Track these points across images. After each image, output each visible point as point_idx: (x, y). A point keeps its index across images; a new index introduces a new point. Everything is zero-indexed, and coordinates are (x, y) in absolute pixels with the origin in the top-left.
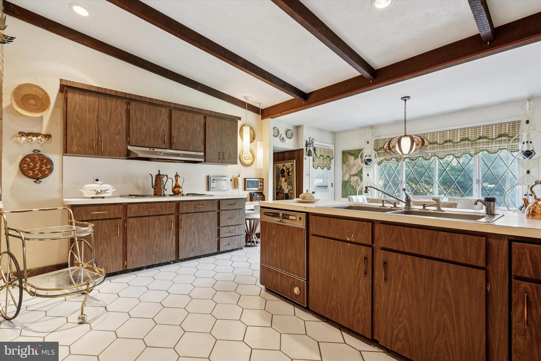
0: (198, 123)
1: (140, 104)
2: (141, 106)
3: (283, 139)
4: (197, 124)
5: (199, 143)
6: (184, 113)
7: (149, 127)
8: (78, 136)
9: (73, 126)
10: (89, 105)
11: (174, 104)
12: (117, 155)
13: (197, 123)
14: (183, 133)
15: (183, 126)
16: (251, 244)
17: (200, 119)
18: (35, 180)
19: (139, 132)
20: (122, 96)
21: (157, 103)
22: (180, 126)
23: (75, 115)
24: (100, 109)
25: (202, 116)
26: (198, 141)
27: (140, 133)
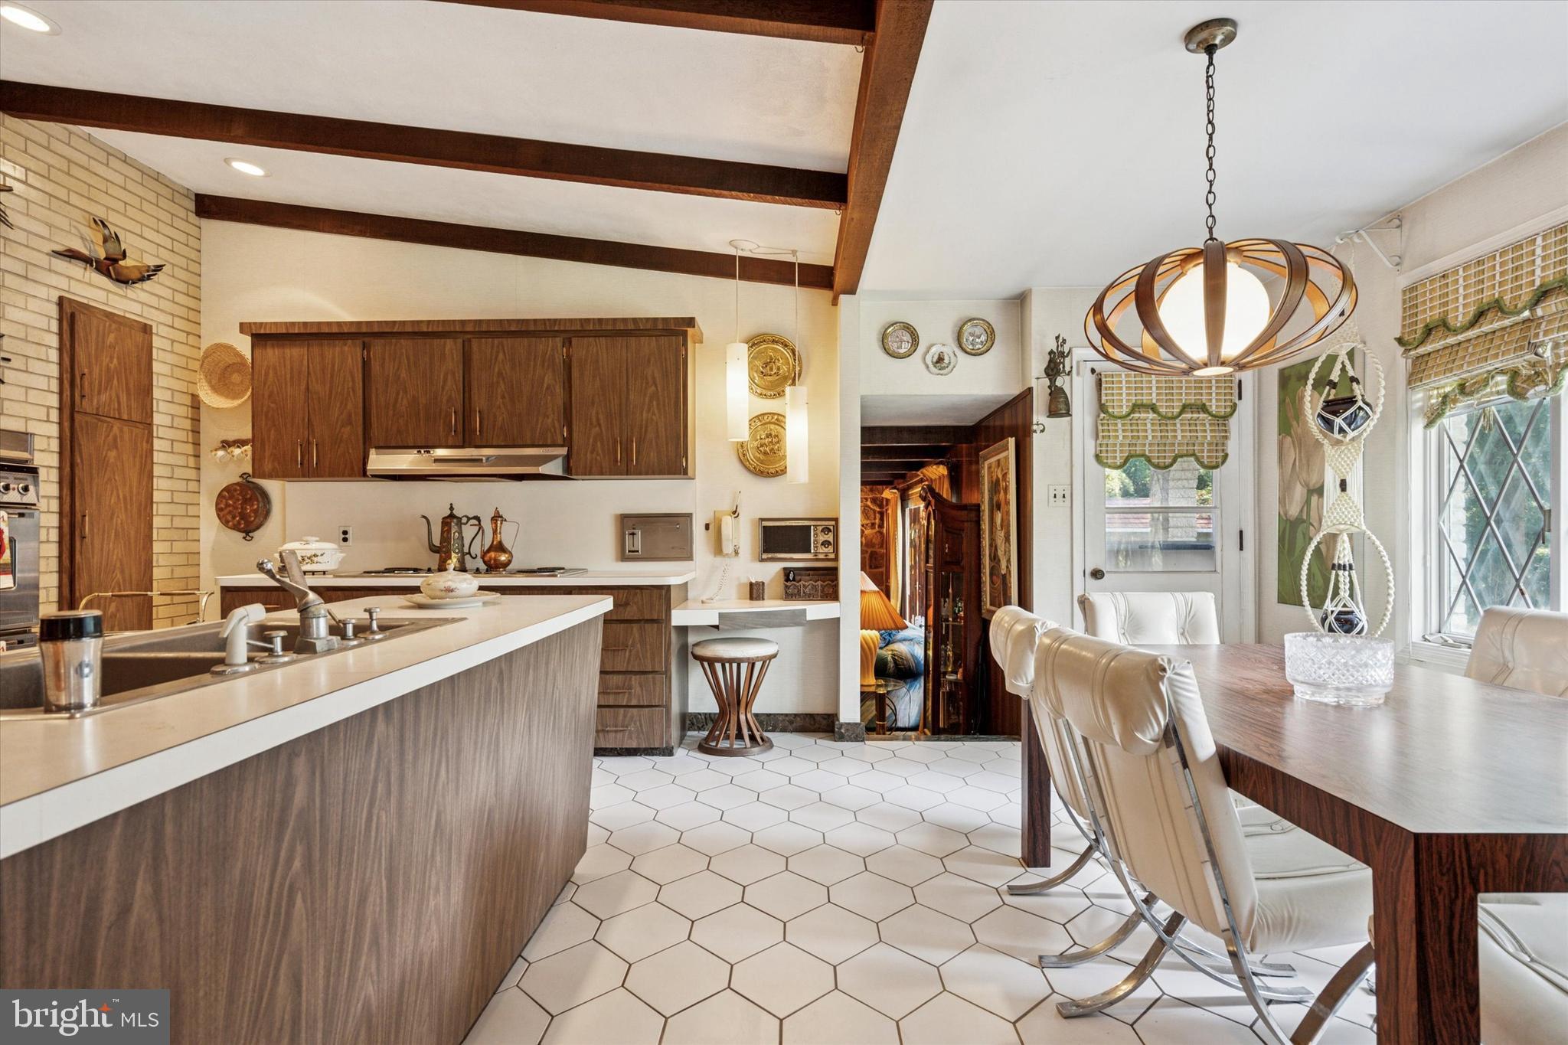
0: (546, 364)
1: (394, 341)
2: (396, 345)
3: (940, 359)
4: (543, 366)
5: (550, 420)
6: (504, 340)
7: (414, 397)
8: (272, 437)
9: (264, 418)
10: (292, 369)
11: (476, 321)
12: (347, 472)
13: (543, 362)
14: (503, 397)
15: (503, 379)
16: (732, 745)
17: (552, 350)
18: (244, 535)
19: (391, 413)
20: (353, 330)
21: (430, 330)
22: (495, 379)
23: (266, 394)
24: (312, 372)
25: (558, 339)
26: (546, 416)
27: (394, 415)
